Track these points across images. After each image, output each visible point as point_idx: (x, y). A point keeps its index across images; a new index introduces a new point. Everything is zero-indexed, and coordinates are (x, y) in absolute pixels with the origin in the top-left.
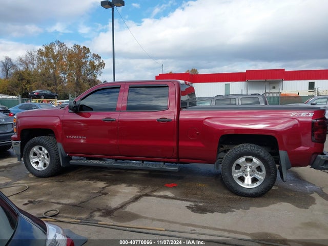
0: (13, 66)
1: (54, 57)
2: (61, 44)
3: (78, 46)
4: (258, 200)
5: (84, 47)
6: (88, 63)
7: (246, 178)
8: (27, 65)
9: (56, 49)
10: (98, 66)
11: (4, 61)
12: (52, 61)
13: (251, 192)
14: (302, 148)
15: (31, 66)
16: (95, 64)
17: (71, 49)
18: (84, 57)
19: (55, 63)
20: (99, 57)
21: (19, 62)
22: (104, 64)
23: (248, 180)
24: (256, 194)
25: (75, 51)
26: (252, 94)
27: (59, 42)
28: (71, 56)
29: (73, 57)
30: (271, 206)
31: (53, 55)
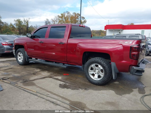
0: (49, 22)
1: (65, 18)
2: (68, 12)
3: (75, 13)
4: (99, 87)
5: (78, 14)
6: (79, 21)
7: (95, 75)
8: (54, 22)
9: (66, 15)
10: (83, 22)
11: (46, 20)
12: (64, 20)
13: (96, 82)
14: (124, 61)
15: (56, 22)
16: (82, 21)
17: (72, 14)
18: (78, 18)
19: (65, 21)
20: (84, 18)
21: (51, 21)
22: (86, 21)
23: (96, 76)
24: (99, 83)
25: (74, 15)
26: (136, 34)
27: (67, 12)
28: (72, 18)
29: (73, 18)
30: (101, 91)
31: (65, 17)
